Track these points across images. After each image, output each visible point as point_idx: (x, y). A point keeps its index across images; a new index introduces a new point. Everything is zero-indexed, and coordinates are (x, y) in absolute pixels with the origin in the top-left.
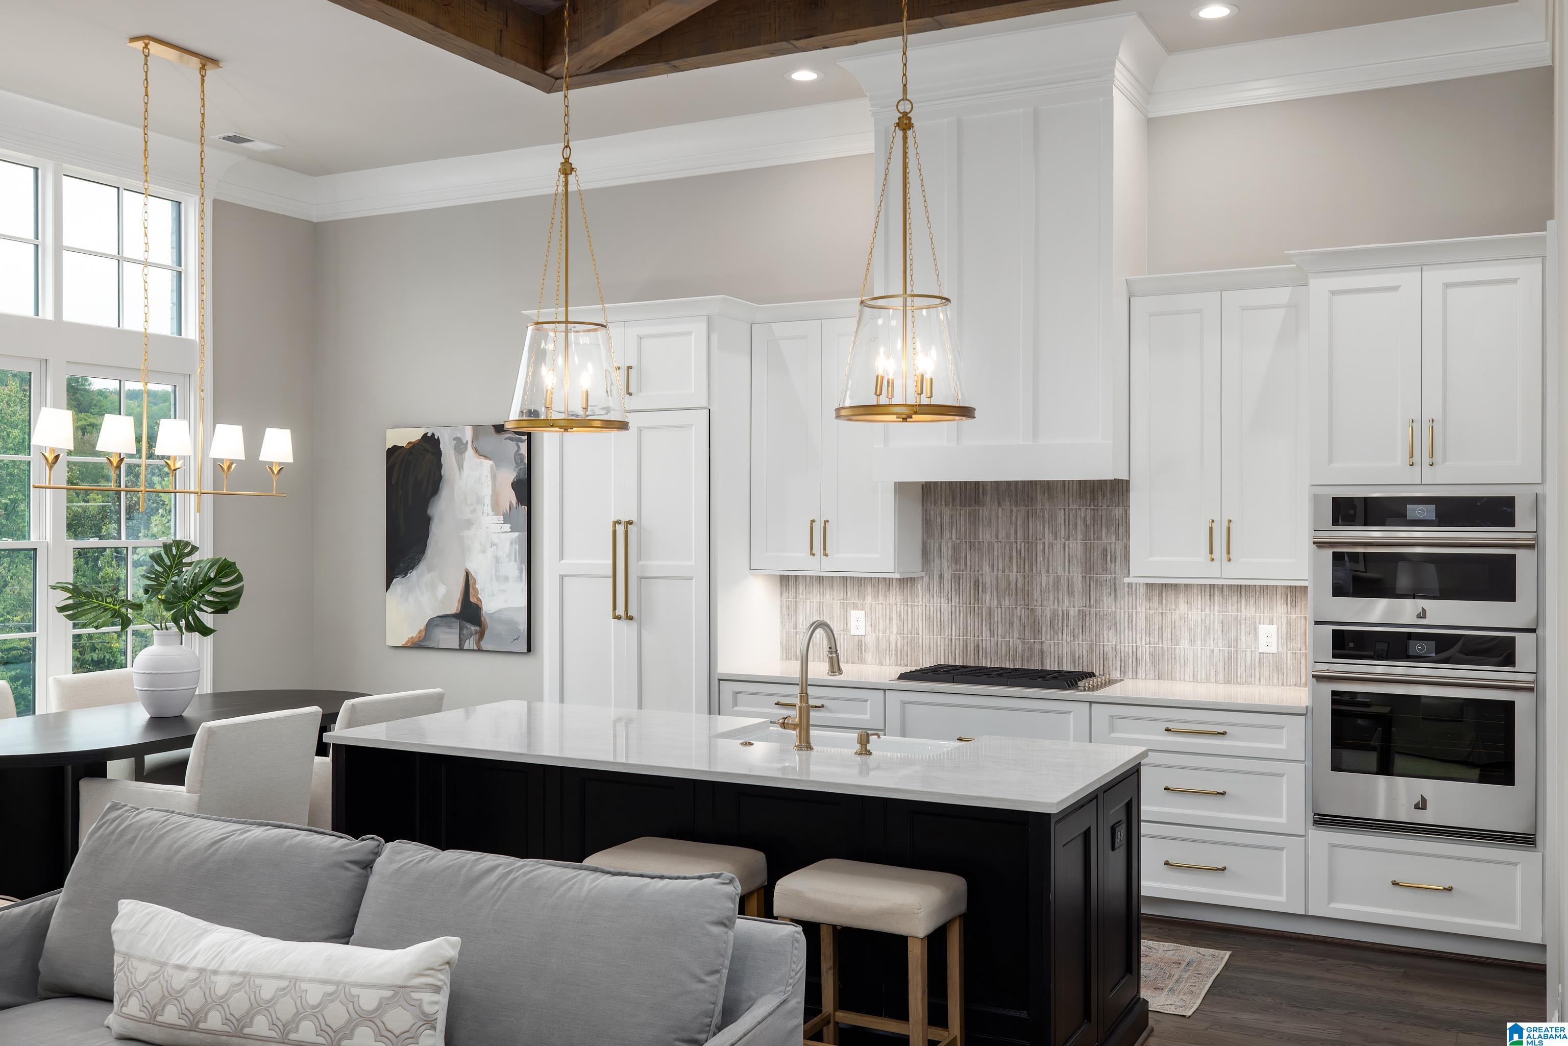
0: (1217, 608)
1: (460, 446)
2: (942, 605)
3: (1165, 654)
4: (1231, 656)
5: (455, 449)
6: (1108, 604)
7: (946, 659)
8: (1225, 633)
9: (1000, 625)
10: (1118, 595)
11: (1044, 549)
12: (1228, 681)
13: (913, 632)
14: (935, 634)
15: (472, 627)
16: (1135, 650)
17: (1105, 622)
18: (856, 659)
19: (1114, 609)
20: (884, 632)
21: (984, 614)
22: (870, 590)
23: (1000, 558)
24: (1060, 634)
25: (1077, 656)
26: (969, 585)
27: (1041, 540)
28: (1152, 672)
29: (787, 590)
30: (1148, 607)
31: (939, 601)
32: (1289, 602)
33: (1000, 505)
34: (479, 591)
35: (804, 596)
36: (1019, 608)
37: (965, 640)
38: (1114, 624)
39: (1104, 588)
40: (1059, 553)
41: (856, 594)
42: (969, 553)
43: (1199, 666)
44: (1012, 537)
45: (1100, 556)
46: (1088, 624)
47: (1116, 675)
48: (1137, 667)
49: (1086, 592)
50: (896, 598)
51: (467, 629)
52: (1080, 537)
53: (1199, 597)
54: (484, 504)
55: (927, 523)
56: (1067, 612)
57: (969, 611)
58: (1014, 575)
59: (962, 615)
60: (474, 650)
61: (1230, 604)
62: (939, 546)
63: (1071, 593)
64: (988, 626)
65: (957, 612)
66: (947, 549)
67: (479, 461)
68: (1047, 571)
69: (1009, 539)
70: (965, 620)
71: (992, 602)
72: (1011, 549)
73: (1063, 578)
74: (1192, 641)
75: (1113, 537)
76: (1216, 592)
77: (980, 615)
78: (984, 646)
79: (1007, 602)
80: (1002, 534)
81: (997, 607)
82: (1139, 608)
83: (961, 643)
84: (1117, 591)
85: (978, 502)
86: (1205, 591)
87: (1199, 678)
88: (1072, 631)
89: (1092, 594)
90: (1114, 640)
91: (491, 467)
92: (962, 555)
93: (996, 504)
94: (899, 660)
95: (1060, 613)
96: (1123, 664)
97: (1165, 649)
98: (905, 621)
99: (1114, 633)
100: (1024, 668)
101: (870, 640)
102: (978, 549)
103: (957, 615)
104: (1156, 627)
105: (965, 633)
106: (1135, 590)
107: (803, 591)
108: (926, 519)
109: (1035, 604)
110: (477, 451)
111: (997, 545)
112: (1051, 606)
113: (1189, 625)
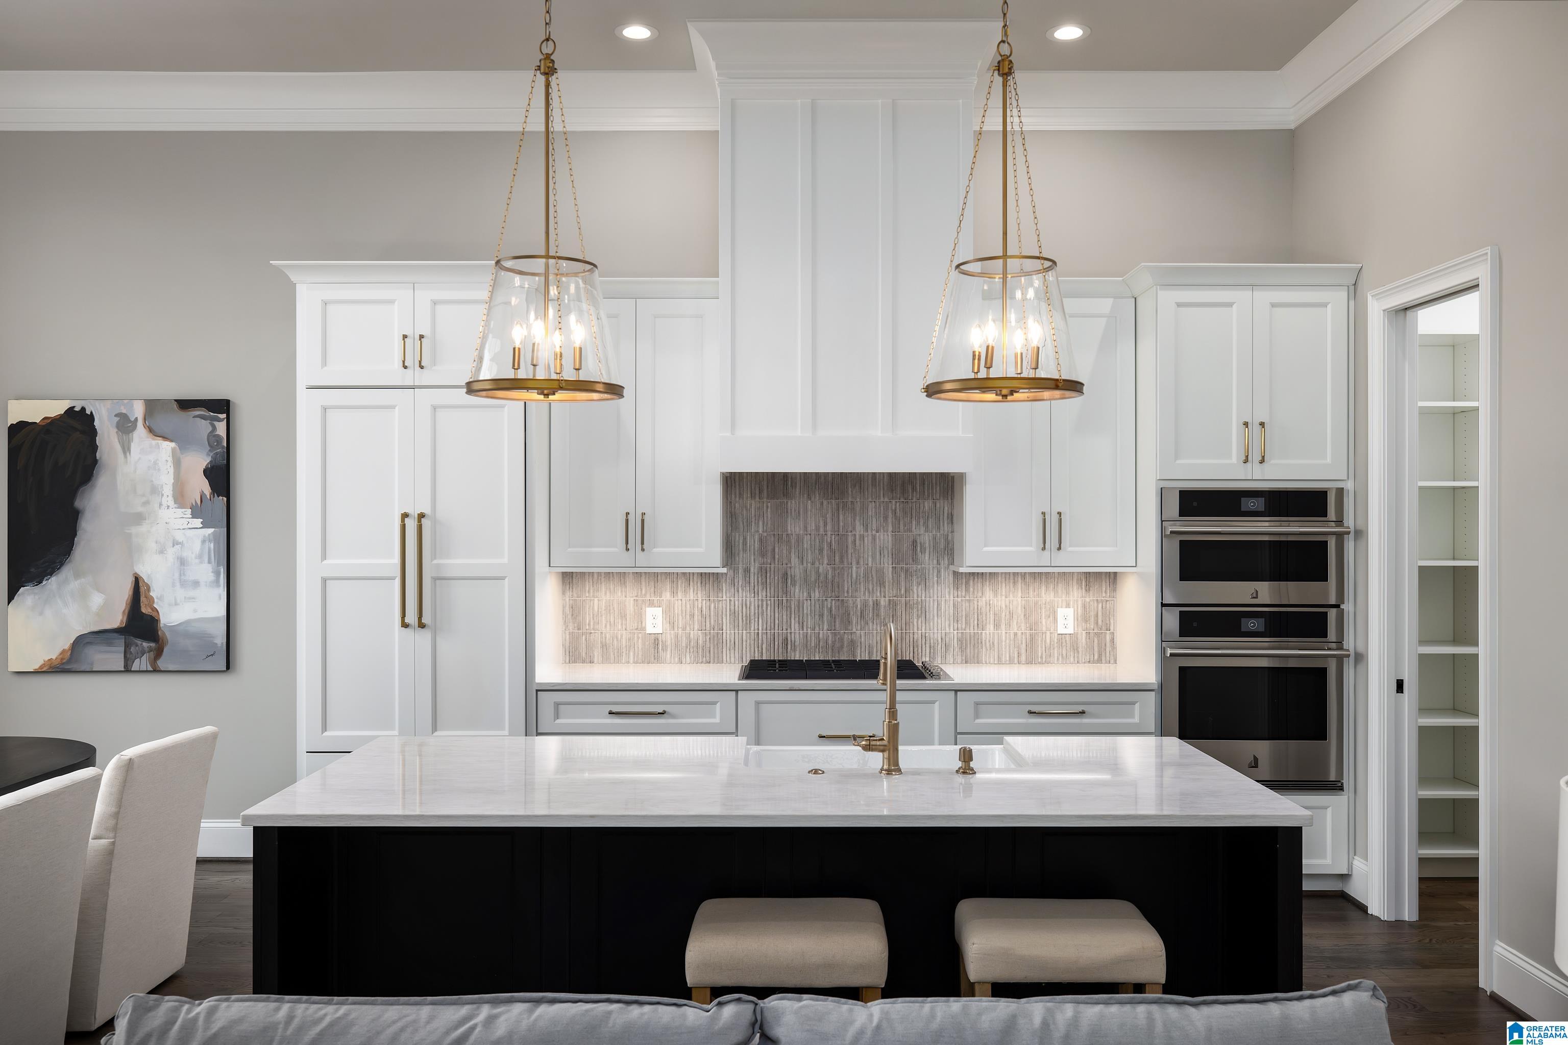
0: (1020, 594)
1: (125, 425)
2: (748, 599)
3: (974, 638)
4: (1032, 638)
5: (117, 427)
6: (917, 593)
8: (1027, 617)
9: (808, 614)
10: (927, 585)
11: (855, 541)
12: (1030, 662)
13: (716, 627)
14: (740, 628)
15: (144, 644)
16: (944, 637)
17: (915, 611)
18: (652, 659)
19: (923, 598)
20: (684, 629)
21: (793, 606)
22: (668, 585)
23: (810, 552)
24: (871, 624)
26: (776, 578)
27: (851, 532)
28: (960, 657)
29: (571, 589)
30: (955, 595)
31: (744, 595)
32: (1083, 587)
33: (809, 498)
34: (156, 600)
35: (592, 594)
36: (829, 599)
37: (772, 633)
38: (923, 612)
39: (910, 577)
40: (870, 545)
41: (652, 590)
42: (777, 545)
43: (1003, 649)
44: (822, 530)
46: (899, 614)
48: (946, 652)
49: (896, 582)
50: (695, 593)
51: (137, 646)
52: (890, 529)
53: (1004, 585)
54: (163, 495)
55: (730, 517)
56: (878, 603)
57: (776, 605)
58: (825, 568)
59: (769, 608)
60: (147, 671)
61: (1031, 590)
62: (745, 539)
63: (882, 584)
64: (797, 619)
65: (765, 606)
66: (754, 542)
67: (154, 442)
68: (858, 563)
69: (819, 531)
70: (772, 614)
71: (802, 597)
72: (824, 543)
73: (874, 569)
74: (997, 626)
75: (923, 529)
76: (1019, 579)
77: (789, 607)
78: (793, 639)
79: (816, 594)
80: (811, 527)
81: (807, 600)
82: (947, 596)
83: (768, 639)
84: (927, 581)
85: (786, 495)
87: (1003, 659)
89: (903, 584)
90: (924, 627)
91: (173, 450)
92: (770, 548)
93: (806, 497)
94: (700, 656)
96: (932, 651)
98: (708, 617)
99: (924, 621)
100: (834, 659)
101: (669, 638)
102: (786, 541)
103: (764, 608)
104: (964, 613)
105: (773, 627)
106: (942, 577)
107: (589, 589)
108: (731, 513)
109: (846, 595)
110: (151, 430)
111: (807, 538)
112: (862, 597)
113: (995, 611)
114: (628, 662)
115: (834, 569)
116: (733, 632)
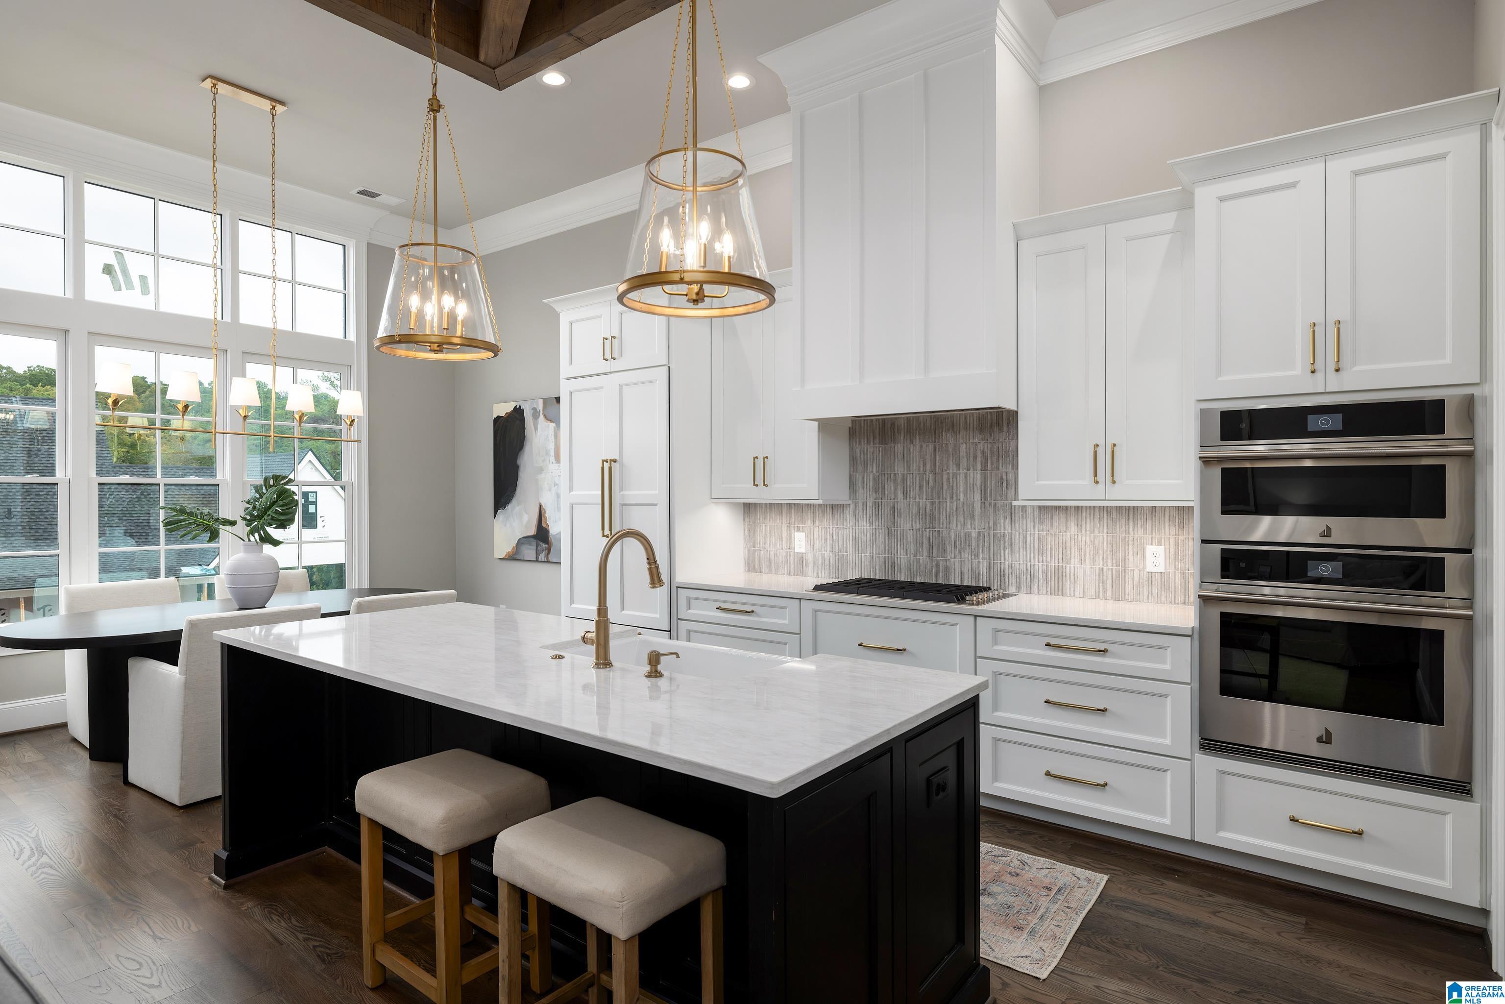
0: (1105, 530)
1: (536, 415)
2: (865, 528)
3: (1057, 571)
4: (1119, 575)
5: (533, 416)
6: (1005, 527)
7: (869, 574)
8: (1114, 553)
9: (912, 544)
10: (1013, 518)
11: (949, 478)
12: (1117, 598)
13: (842, 550)
14: (860, 552)
15: (543, 545)
16: (1029, 568)
17: (1002, 543)
18: (799, 572)
19: (1010, 531)
20: (820, 551)
21: (899, 535)
22: (810, 515)
23: (912, 488)
25: (977, 572)
26: (886, 510)
27: (946, 471)
28: (1044, 588)
29: (748, 515)
30: (1040, 529)
31: (863, 524)
32: (1177, 524)
33: (912, 442)
34: (548, 519)
35: (761, 521)
36: (928, 530)
37: (883, 557)
38: (1010, 545)
39: (1001, 512)
40: (961, 482)
41: (799, 517)
42: (886, 483)
43: (1088, 584)
44: (921, 469)
45: (997, 484)
46: (987, 544)
47: (1012, 590)
48: (1031, 583)
49: (985, 516)
50: (829, 522)
51: (541, 546)
52: (979, 467)
53: (1089, 521)
54: (550, 456)
55: (854, 461)
56: (969, 534)
57: (887, 534)
58: (923, 502)
59: (881, 536)
61: (1118, 526)
62: (863, 478)
63: (972, 517)
64: (902, 546)
65: (877, 534)
66: (869, 481)
67: (547, 423)
68: (951, 498)
69: (919, 470)
70: (883, 541)
71: (905, 525)
72: (921, 480)
73: (965, 503)
74: (1082, 560)
75: (1009, 467)
76: (1105, 515)
77: (896, 536)
78: (899, 563)
79: (917, 526)
80: (913, 467)
81: (910, 530)
82: (1032, 530)
83: (881, 560)
84: (1013, 515)
85: (894, 440)
86: (1094, 514)
87: (1089, 594)
88: (973, 550)
89: (991, 517)
90: (1010, 559)
91: (554, 427)
92: (881, 485)
93: (909, 441)
95: (963, 534)
96: (1018, 581)
97: (1057, 567)
98: (836, 541)
99: (1010, 552)
100: (932, 582)
101: (810, 557)
102: (894, 480)
103: (877, 536)
104: (1048, 547)
105: (883, 551)
106: (1028, 513)
107: (760, 517)
108: (853, 456)
109: (941, 527)
110: (545, 417)
111: (910, 477)
112: (955, 528)
113: (1079, 546)
114: (784, 574)
115: (932, 503)
116: (854, 554)
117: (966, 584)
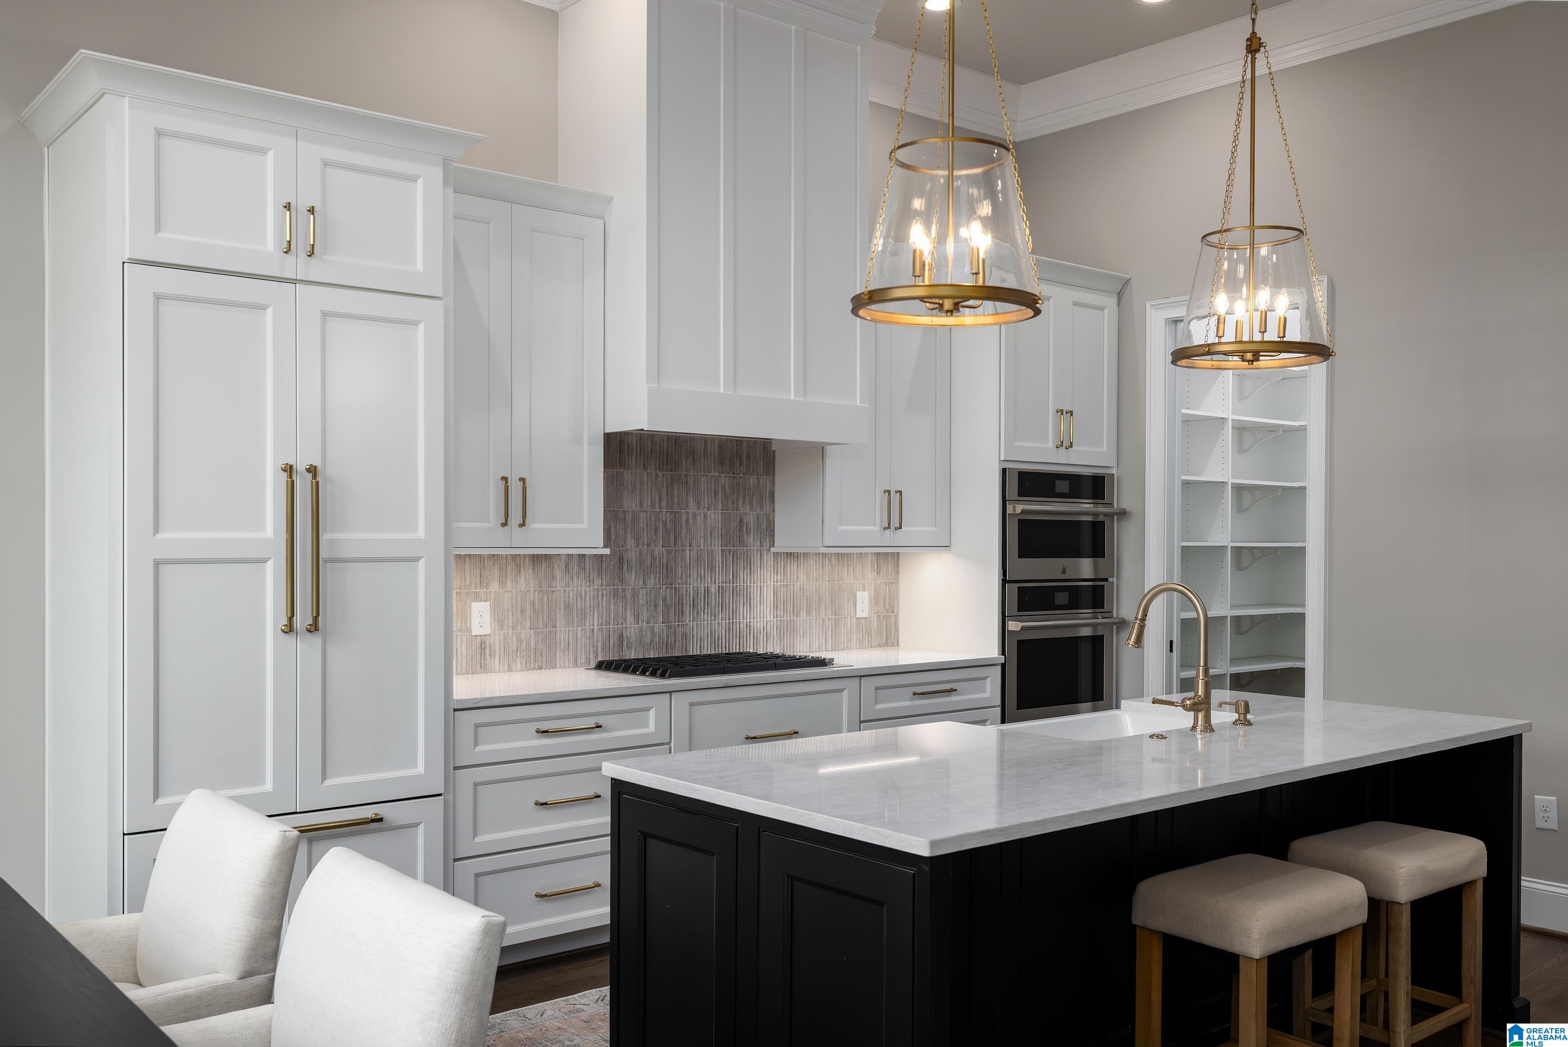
0: (827, 576)
2: (583, 589)
4: (837, 623)
6: (743, 577)
8: (833, 601)
9: (644, 607)
10: (751, 568)
11: (688, 519)
13: (550, 625)
14: (575, 625)
16: (766, 625)
17: (740, 598)
18: (479, 668)
19: (748, 584)
20: (514, 629)
21: (628, 595)
22: (495, 573)
23: (645, 531)
24: (702, 614)
25: (717, 637)
26: (612, 562)
27: (685, 509)
30: (775, 575)
31: (580, 583)
32: (875, 567)
33: (645, 469)
36: (664, 587)
37: (608, 629)
38: (748, 599)
39: (740, 561)
40: (702, 524)
41: (477, 579)
43: (815, 636)
44: (657, 506)
45: (739, 528)
46: (727, 601)
48: (767, 642)
49: (725, 566)
50: (527, 583)
52: (720, 506)
53: (814, 568)
56: (709, 589)
57: (612, 594)
58: (659, 550)
59: (604, 599)
61: (836, 572)
63: (712, 568)
64: (632, 611)
65: (600, 597)
68: (690, 546)
69: (655, 507)
70: (608, 606)
71: (637, 583)
72: (657, 520)
73: (705, 552)
74: (809, 611)
76: (827, 560)
77: (624, 598)
78: (629, 635)
79: (651, 582)
80: (647, 503)
81: (642, 588)
82: (769, 581)
83: (605, 633)
84: (752, 564)
86: (821, 561)
88: (713, 610)
89: (731, 568)
90: (748, 616)
93: (642, 467)
94: (532, 662)
95: (702, 590)
97: (790, 621)
98: (540, 611)
99: (748, 609)
101: (497, 640)
103: (600, 599)
105: (608, 621)
106: (765, 559)
109: (679, 582)
111: (643, 515)
112: (693, 584)
113: (808, 596)
115: (669, 552)
116: (567, 629)
117: (705, 652)
